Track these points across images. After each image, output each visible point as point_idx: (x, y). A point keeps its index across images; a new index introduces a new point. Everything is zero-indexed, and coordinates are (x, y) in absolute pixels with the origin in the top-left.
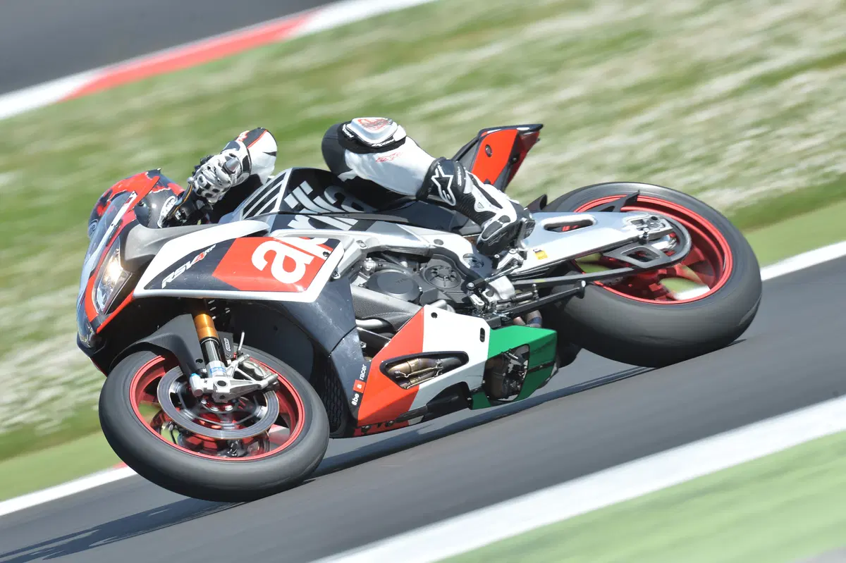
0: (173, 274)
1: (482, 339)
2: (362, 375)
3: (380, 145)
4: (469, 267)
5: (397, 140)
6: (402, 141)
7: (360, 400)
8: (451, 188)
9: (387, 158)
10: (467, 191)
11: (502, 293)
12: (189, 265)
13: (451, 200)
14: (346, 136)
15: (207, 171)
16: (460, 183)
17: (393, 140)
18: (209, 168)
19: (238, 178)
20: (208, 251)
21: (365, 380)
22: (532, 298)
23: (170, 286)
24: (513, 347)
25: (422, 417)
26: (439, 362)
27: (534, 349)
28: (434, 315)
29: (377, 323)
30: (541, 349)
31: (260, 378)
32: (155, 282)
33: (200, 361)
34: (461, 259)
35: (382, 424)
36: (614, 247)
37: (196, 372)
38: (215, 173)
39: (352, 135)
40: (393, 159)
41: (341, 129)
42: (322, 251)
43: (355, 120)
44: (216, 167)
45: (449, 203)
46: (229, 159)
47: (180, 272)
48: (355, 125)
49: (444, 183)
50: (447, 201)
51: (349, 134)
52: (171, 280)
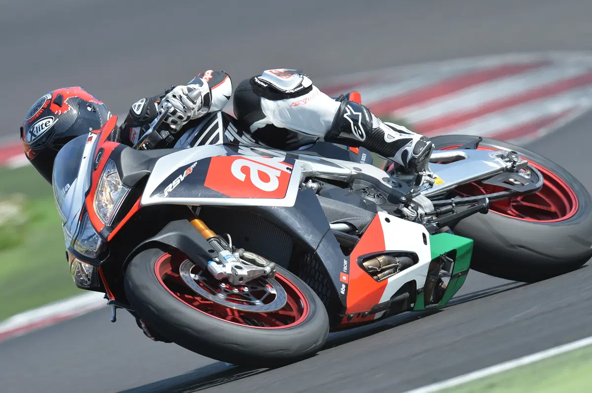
0: (170, 185)
1: (425, 242)
2: (345, 268)
3: (293, 91)
4: (391, 187)
5: (306, 86)
6: (309, 89)
7: (346, 289)
8: (361, 123)
9: (301, 102)
10: (374, 126)
11: (425, 207)
12: (182, 178)
13: (362, 136)
14: (260, 86)
15: (173, 99)
16: (368, 119)
17: (302, 87)
18: (174, 96)
19: (198, 111)
20: (193, 166)
21: (348, 273)
22: (452, 211)
23: (171, 195)
24: (447, 251)
25: (384, 311)
26: (398, 260)
27: (458, 255)
28: (387, 220)
29: (344, 226)
30: (463, 256)
31: (262, 266)
32: (158, 191)
33: (212, 251)
34: (382, 182)
35: (360, 315)
36: (491, 176)
37: (211, 260)
38: (181, 101)
39: (266, 83)
40: (305, 103)
41: (254, 80)
42: (284, 167)
43: (267, 72)
44: (182, 95)
45: (360, 138)
46: (190, 90)
47: (176, 182)
48: (267, 75)
49: (356, 121)
50: (358, 136)
51: (263, 84)
52: (171, 190)
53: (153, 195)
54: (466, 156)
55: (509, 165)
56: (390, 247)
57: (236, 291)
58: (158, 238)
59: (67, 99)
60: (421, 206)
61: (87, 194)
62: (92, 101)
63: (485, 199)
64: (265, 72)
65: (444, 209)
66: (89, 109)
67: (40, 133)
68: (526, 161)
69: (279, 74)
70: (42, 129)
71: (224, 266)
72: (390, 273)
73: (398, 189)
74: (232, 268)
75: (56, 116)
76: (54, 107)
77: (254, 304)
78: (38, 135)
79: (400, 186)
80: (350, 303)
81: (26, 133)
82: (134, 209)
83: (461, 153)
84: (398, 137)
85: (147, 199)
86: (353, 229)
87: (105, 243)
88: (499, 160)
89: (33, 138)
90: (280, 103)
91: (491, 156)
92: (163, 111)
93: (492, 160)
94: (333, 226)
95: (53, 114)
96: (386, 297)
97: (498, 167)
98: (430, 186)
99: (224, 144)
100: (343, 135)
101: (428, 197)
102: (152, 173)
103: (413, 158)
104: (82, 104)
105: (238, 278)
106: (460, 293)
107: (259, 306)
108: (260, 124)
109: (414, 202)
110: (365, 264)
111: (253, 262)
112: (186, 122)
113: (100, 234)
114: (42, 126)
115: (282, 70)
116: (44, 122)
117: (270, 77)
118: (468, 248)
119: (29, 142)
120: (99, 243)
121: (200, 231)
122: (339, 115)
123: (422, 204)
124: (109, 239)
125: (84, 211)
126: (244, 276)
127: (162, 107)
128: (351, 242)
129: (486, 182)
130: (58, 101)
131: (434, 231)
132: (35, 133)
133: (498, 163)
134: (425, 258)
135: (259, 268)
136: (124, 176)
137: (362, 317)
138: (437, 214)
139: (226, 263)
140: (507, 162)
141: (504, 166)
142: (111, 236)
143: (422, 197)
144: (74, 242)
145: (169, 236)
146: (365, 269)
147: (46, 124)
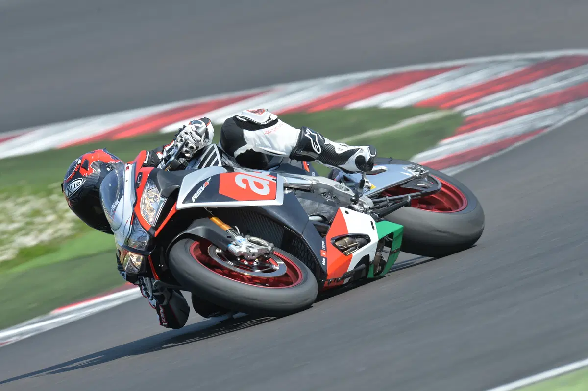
0: (196, 194)
1: (373, 227)
2: (324, 247)
3: (265, 123)
6: (276, 121)
7: (326, 261)
9: (272, 131)
10: (327, 143)
11: (368, 204)
12: (202, 189)
13: (319, 150)
14: (241, 121)
15: (186, 135)
17: (271, 120)
18: (186, 133)
20: (208, 180)
21: (326, 250)
22: (387, 205)
23: (197, 200)
24: (388, 233)
25: (350, 278)
26: (357, 241)
27: (395, 236)
28: (347, 212)
29: (318, 218)
30: (398, 237)
31: (265, 246)
32: (188, 198)
33: (230, 237)
34: (335, 188)
35: (336, 280)
36: (407, 181)
37: (230, 243)
38: (191, 136)
39: (245, 119)
40: (276, 131)
41: (237, 118)
42: (271, 178)
44: (192, 131)
45: (317, 152)
46: (197, 128)
47: (199, 192)
48: (246, 113)
49: (313, 138)
50: (315, 150)
51: (243, 120)
52: (196, 197)
53: (184, 202)
54: (386, 169)
55: (418, 174)
56: (351, 231)
58: (189, 231)
59: (92, 163)
60: (365, 203)
61: (135, 206)
62: (110, 162)
63: (407, 196)
64: (244, 111)
65: (382, 204)
66: (108, 169)
67: (73, 191)
68: (428, 171)
69: (254, 112)
70: (75, 187)
71: (240, 247)
72: (353, 250)
74: (246, 248)
75: (84, 177)
76: (82, 170)
78: (72, 192)
80: (329, 272)
81: (65, 190)
82: (172, 213)
83: (383, 167)
84: (346, 149)
85: (180, 205)
86: (324, 220)
87: (153, 239)
88: (410, 171)
89: (70, 194)
90: (258, 132)
91: (403, 168)
92: (179, 145)
93: (406, 171)
94: (310, 218)
95: (82, 176)
96: (351, 267)
97: (411, 176)
98: (368, 190)
99: (223, 166)
100: (303, 153)
101: (370, 197)
102: (181, 187)
104: (103, 166)
105: (251, 254)
108: (241, 150)
109: (361, 201)
110: (337, 244)
111: (259, 244)
112: (196, 151)
113: (148, 233)
114: (75, 185)
116: (76, 182)
118: (400, 232)
119: (68, 196)
120: (148, 239)
121: (219, 226)
124: (156, 235)
125: (135, 217)
126: (256, 252)
127: (178, 141)
128: (326, 230)
129: (403, 187)
130: (85, 165)
131: (378, 220)
132: (71, 191)
133: (409, 173)
134: (375, 239)
135: (264, 247)
136: (161, 190)
137: (337, 282)
138: (377, 208)
139: (242, 245)
140: (416, 171)
141: (414, 175)
142: (156, 233)
143: (365, 197)
144: (127, 241)
145: (197, 229)
146: (337, 247)
147: (77, 184)
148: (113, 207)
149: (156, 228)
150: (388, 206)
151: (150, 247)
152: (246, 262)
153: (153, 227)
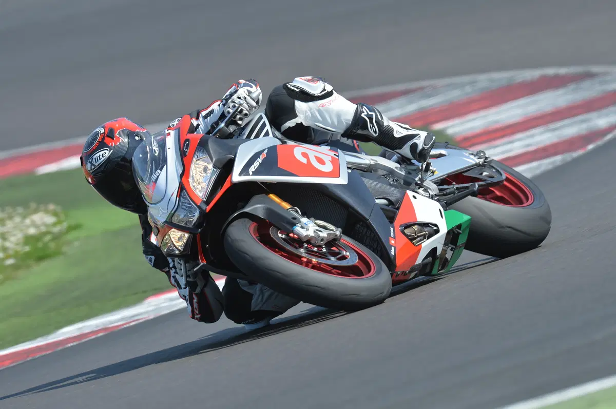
0: (253, 166)
1: (442, 216)
2: (392, 234)
4: (404, 174)
5: (329, 91)
6: (331, 93)
7: (395, 250)
8: (376, 122)
9: (327, 104)
10: (385, 124)
11: (433, 190)
12: (259, 161)
13: (375, 132)
14: (293, 91)
16: (380, 118)
17: (326, 91)
18: (239, 98)
20: (265, 152)
21: (394, 238)
23: (255, 173)
24: (457, 224)
25: (417, 271)
26: (426, 230)
27: (463, 228)
28: (415, 197)
29: (384, 201)
31: (332, 230)
32: (245, 171)
33: (295, 218)
34: (396, 170)
35: (404, 273)
36: (469, 169)
37: (295, 225)
38: (246, 101)
39: (298, 89)
40: (330, 104)
41: (287, 87)
42: (332, 154)
43: (297, 79)
44: (246, 96)
45: (374, 134)
47: (256, 164)
48: (298, 82)
49: (371, 118)
50: (372, 132)
51: (295, 89)
52: (254, 170)
53: (240, 175)
54: (446, 154)
55: (481, 161)
56: (421, 219)
57: (315, 249)
58: (247, 210)
59: (118, 132)
61: (181, 176)
62: (137, 131)
63: (475, 184)
64: (296, 79)
65: (446, 192)
66: (137, 138)
67: (98, 163)
69: (308, 81)
70: (100, 159)
71: (307, 230)
72: (421, 240)
73: (409, 176)
74: (314, 231)
75: (111, 148)
76: (107, 140)
77: (329, 259)
78: (96, 164)
79: (410, 173)
80: (399, 263)
81: (86, 164)
82: (226, 185)
83: (443, 152)
84: (405, 133)
85: (236, 177)
86: (391, 203)
87: (203, 214)
88: (472, 157)
89: (93, 167)
90: (311, 104)
91: (465, 153)
92: (231, 111)
93: (468, 157)
94: (377, 201)
95: (108, 147)
96: (419, 261)
97: (474, 163)
98: (432, 174)
100: (360, 132)
101: (435, 183)
102: (236, 158)
103: (423, 149)
104: (131, 134)
105: (320, 239)
106: (458, 263)
107: (333, 260)
108: (291, 123)
109: (425, 186)
110: (406, 231)
111: (325, 228)
113: (199, 207)
114: (99, 156)
115: (310, 78)
116: (101, 153)
117: (300, 83)
118: (468, 224)
119: (89, 171)
120: (197, 214)
121: (279, 205)
122: (357, 115)
123: (431, 188)
124: (207, 210)
125: (182, 188)
126: (325, 237)
127: (229, 107)
128: (393, 215)
129: (465, 174)
130: (111, 134)
132: (94, 163)
133: (473, 159)
134: (444, 230)
135: (332, 232)
136: (214, 159)
137: (404, 275)
138: (444, 195)
139: (308, 228)
140: (478, 158)
141: (478, 162)
142: (208, 208)
143: (430, 182)
144: (172, 215)
145: (256, 208)
146: (407, 236)
147: (102, 155)
148: (154, 177)
149: (207, 203)
150: (454, 194)
151: (198, 224)
152: (316, 248)
153: (204, 202)
